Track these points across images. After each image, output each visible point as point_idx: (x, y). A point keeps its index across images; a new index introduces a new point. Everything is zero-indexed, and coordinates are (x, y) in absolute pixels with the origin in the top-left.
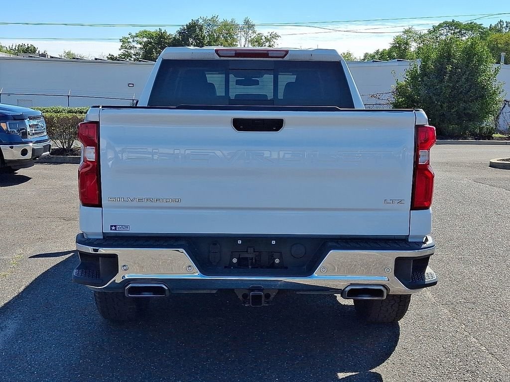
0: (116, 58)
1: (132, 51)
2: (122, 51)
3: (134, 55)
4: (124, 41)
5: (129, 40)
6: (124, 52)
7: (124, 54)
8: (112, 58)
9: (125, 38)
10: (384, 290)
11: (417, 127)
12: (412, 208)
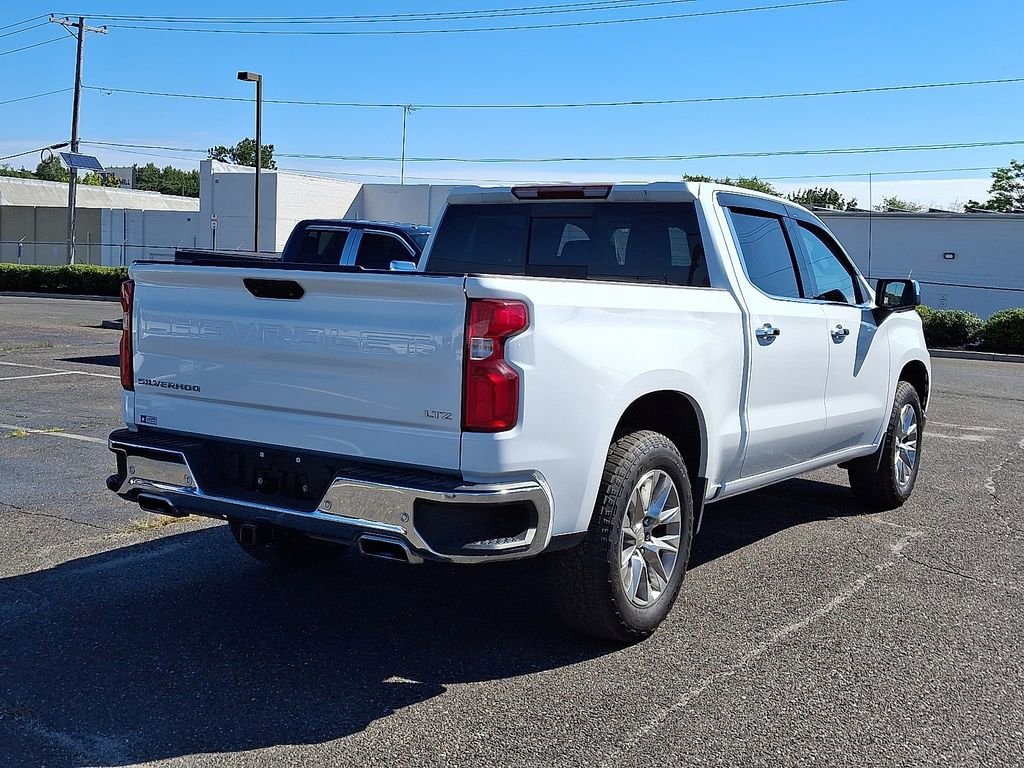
0: (982, 207)
1: (1015, 195)
2: (993, 194)
3: (1017, 200)
4: (1000, 176)
5: (1009, 174)
6: (998, 196)
7: (998, 200)
8: (973, 208)
9: (1002, 171)
10: (406, 548)
11: (470, 301)
12: (464, 428)
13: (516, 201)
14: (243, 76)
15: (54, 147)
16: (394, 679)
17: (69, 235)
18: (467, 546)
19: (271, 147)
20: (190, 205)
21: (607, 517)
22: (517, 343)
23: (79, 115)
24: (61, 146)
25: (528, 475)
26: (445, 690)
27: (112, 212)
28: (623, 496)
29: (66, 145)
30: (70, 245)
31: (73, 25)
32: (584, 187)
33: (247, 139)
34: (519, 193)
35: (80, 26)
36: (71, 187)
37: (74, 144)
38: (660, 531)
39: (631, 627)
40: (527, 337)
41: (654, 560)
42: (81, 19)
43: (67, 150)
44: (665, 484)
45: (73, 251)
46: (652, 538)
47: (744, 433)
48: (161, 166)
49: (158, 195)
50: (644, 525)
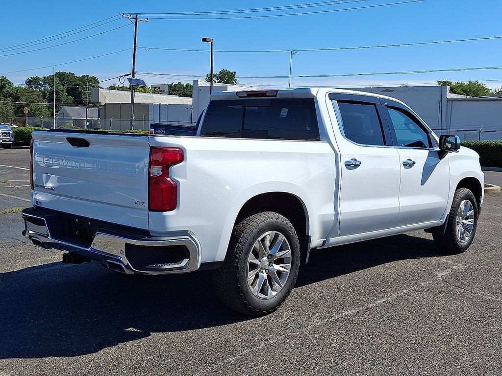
10: (123, 267)
11: (151, 148)
12: (150, 210)
13: (238, 98)
14: (204, 40)
15: (125, 76)
16: (131, 329)
17: (131, 116)
18: (149, 266)
19: (235, 73)
20: (188, 101)
21: (238, 254)
22: (175, 169)
23: (136, 60)
24: (128, 75)
25: (185, 233)
26: (150, 335)
27: (154, 105)
28: (247, 244)
29: (130, 74)
30: (132, 121)
31: (133, 18)
32: (266, 91)
33: (223, 70)
34: (240, 95)
35: (136, 18)
36: (132, 93)
37: (134, 74)
38: (280, 261)
39: (254, 308)
40: (182, 165)
41: (274, 276)
42: (137, 15)
43: (131, 77)
44: (280, 238)
45: (133, 124)
46: (273, 264)
47: (337, 214)
48: (184, 83)
49: (177, 97)
50: (268, 258)
